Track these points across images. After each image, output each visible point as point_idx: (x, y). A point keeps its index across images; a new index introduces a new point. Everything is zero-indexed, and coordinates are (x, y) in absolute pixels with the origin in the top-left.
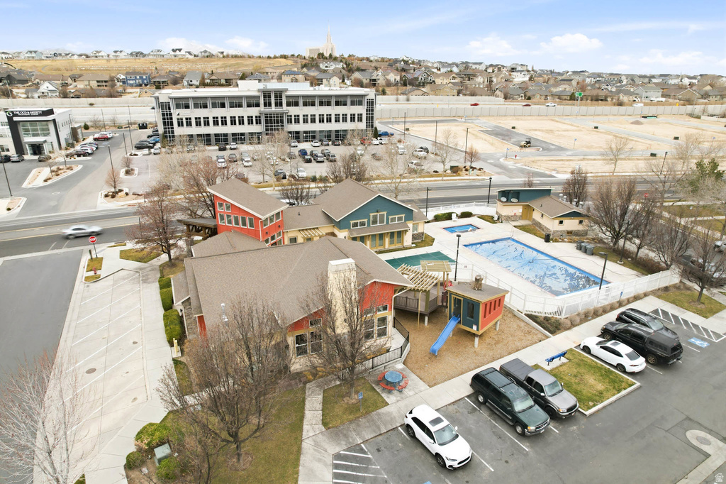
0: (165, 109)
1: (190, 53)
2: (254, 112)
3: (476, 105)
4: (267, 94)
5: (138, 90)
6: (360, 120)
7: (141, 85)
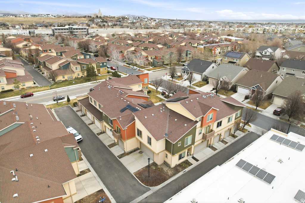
0: (53, 30)
1: (52, 15)
2: (68, 31)
3: (98, 30)
4: (70, 28)
5: (41, 28)
6: (86, 32)
7: (41, 26)
